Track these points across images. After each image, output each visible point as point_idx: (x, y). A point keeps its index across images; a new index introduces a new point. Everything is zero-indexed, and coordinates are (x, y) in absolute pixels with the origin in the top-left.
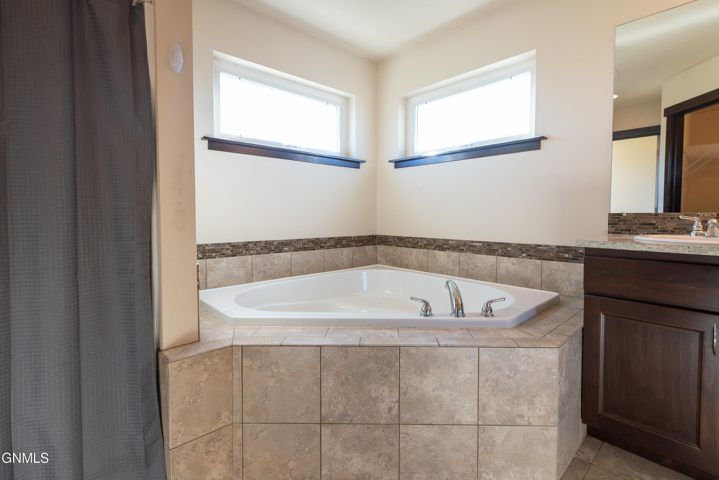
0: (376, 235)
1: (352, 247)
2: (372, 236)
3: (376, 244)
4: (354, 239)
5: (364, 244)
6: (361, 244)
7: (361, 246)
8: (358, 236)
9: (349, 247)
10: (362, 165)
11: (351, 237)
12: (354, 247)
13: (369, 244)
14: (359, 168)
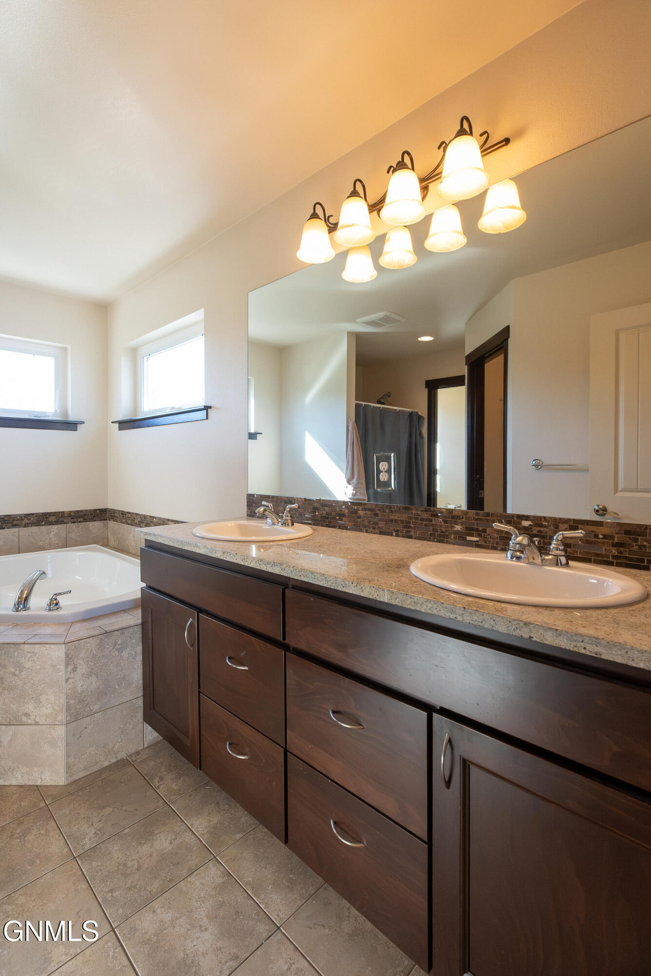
0: (106, 509)
1: (66, 523)
2: (99, 510)
3: (106, 520)
4: (70, 514)
5: (85, 520)
6: (82, 520)
7: (80, 522)
8: (75, 511)
9: (61, 524)
10: (79, 427)
11: (63, 512)
12: (68, 523)
13: (94, 519)
14: (77, 430)
